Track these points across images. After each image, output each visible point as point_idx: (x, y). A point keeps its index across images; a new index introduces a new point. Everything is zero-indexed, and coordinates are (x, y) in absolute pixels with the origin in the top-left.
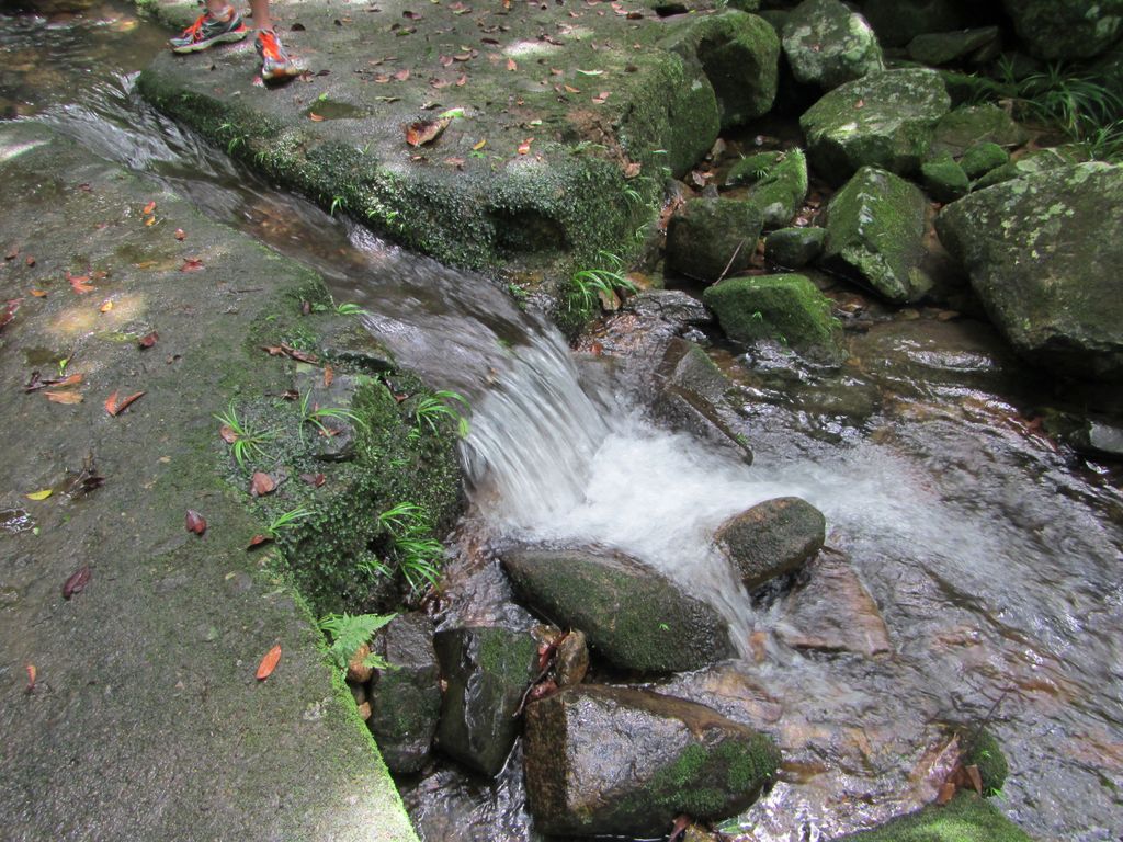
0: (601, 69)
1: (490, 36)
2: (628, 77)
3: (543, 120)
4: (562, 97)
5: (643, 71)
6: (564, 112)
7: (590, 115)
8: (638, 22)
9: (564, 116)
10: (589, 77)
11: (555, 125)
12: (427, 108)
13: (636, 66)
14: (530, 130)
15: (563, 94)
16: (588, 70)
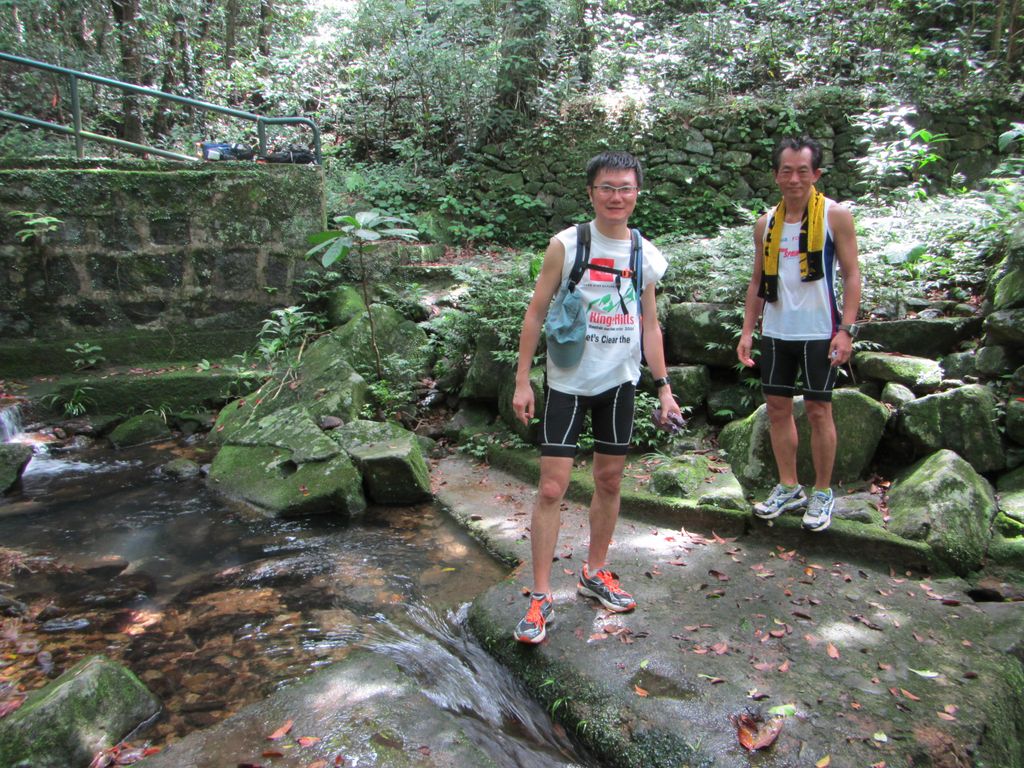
0: (935, 670)
1: (800, 610)
2: (970, 685)
3: (889, 736)
4: (901, 705)
5: (985, 678)
6: (907, 727)
7: (940, 735)
8: (956, 609)
9: (910, 732)
10: (923, 680)
11: (904, 744)
12: (755, 699)
13: (974, 671)
14: (875, 748)
15: (901, 700)
16: (920, 669)
